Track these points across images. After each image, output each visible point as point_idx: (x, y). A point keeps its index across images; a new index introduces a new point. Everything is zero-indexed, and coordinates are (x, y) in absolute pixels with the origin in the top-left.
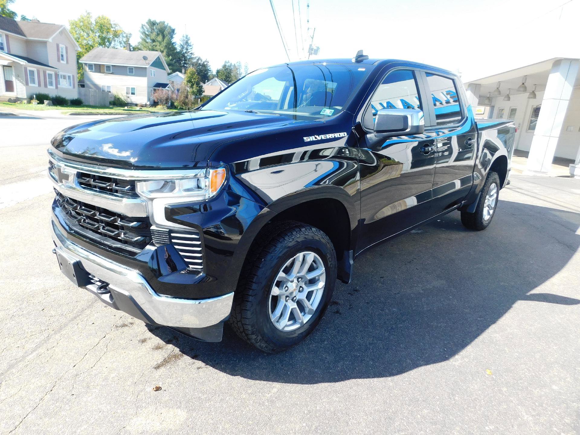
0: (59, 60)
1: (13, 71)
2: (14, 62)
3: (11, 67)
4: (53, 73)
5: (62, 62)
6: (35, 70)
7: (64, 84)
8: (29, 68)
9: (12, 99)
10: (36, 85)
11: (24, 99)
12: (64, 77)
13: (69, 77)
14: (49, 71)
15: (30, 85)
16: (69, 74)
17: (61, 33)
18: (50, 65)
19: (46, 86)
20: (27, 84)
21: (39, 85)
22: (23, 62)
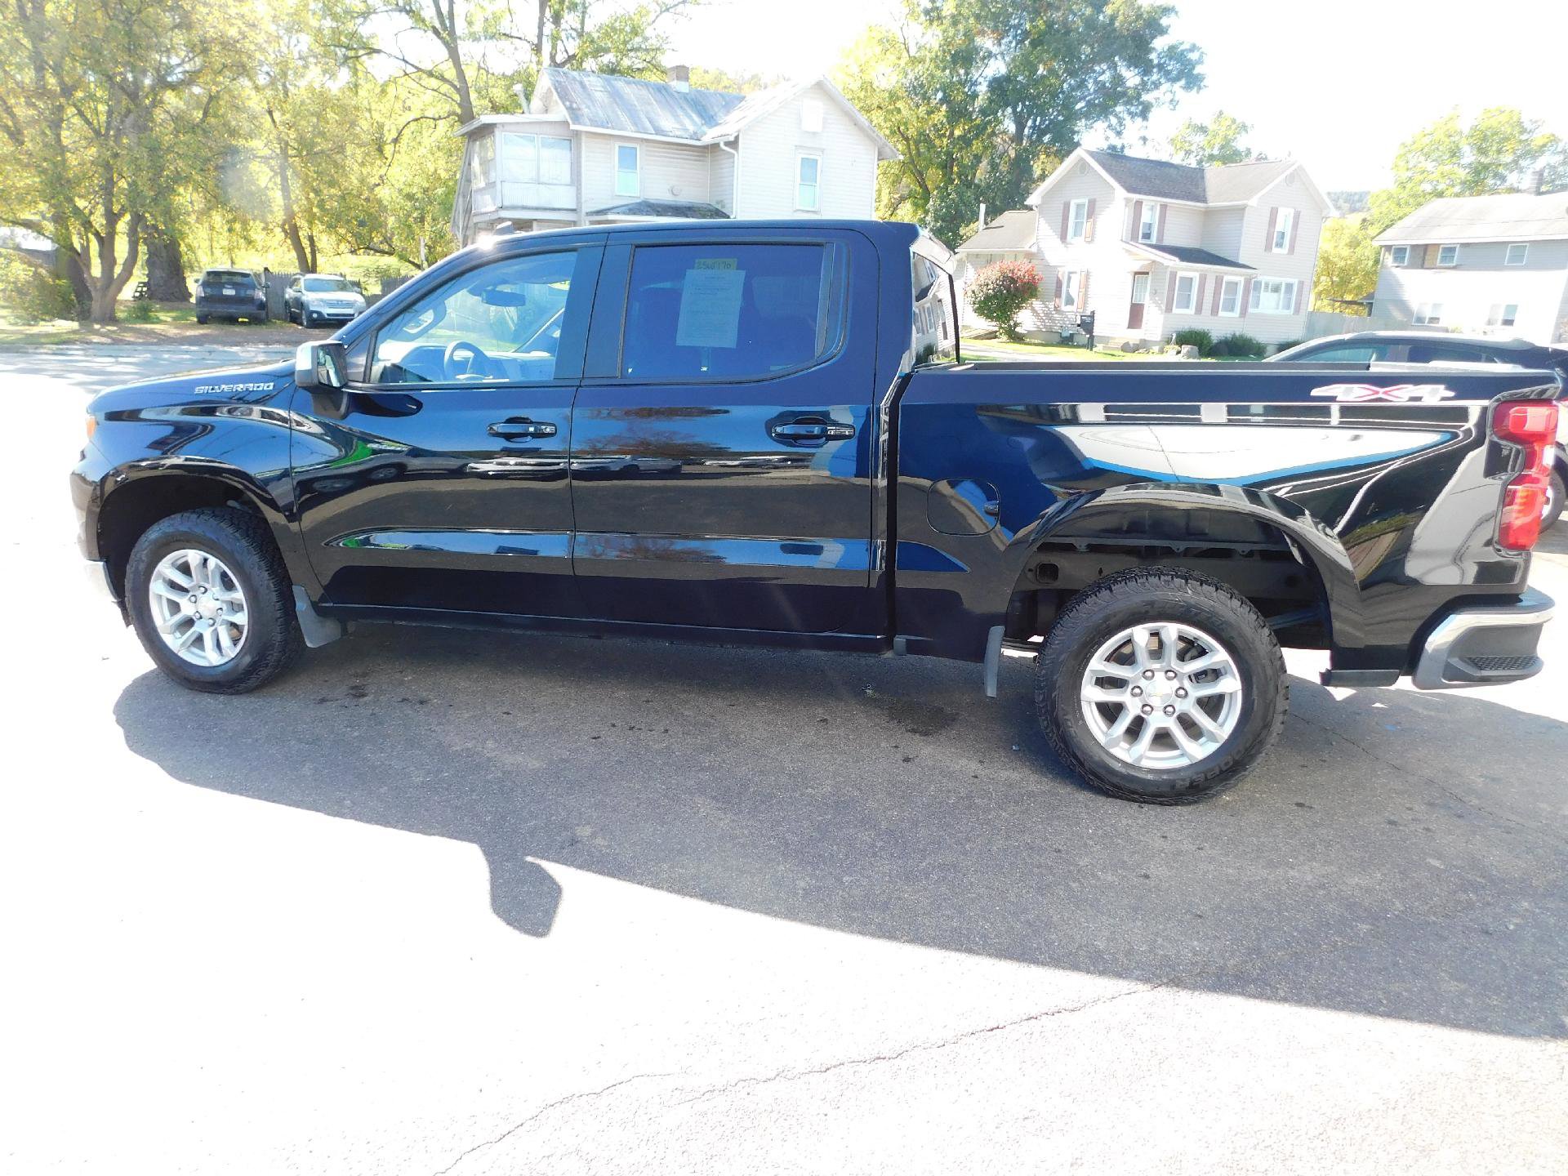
0: (1268, 248)
1: (1149, 282)
2: (1154, 262)
3: (1148, 273)
4: (1241, 280)
5: (1275, 250)
6: (1196, 276)
7: (1268, 304)
8: (1180, 274)
9: (1131, 343)
10: (1191, 311)
11: (1155, 343)
12: (1276, 289)
13: (1289, 287)
14: (1230, 275)
15: (1175, 310)
16: (1290, 280)
17: (1291, 179)
18: (1241, 262)
19: (1215, 311)
20: (1169, 309)
21: (1199, 310)
22: (1171, 261)
